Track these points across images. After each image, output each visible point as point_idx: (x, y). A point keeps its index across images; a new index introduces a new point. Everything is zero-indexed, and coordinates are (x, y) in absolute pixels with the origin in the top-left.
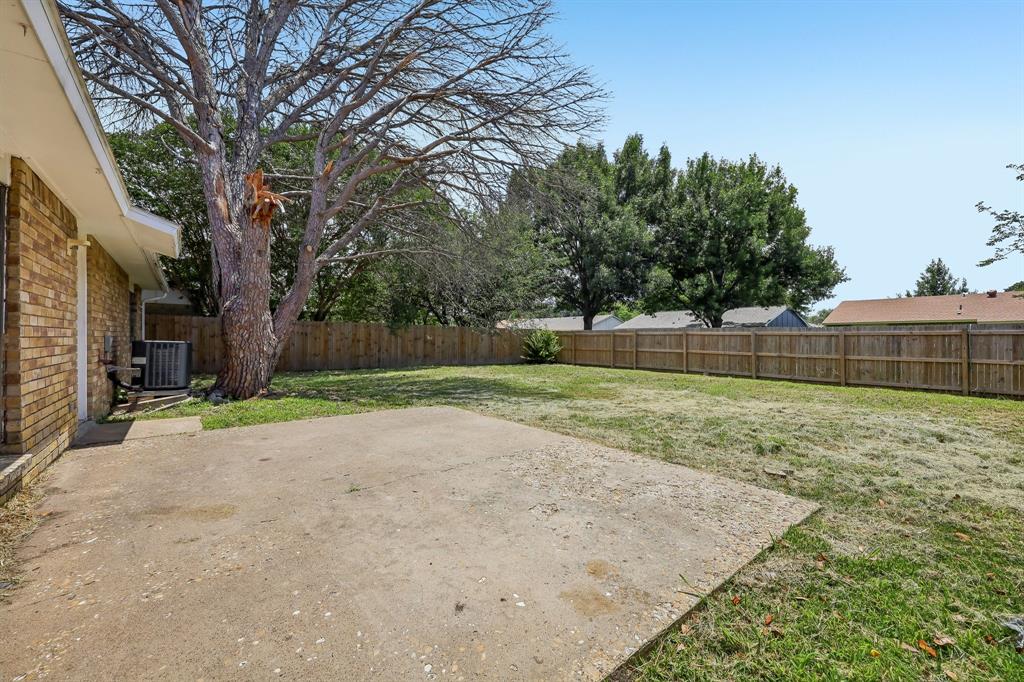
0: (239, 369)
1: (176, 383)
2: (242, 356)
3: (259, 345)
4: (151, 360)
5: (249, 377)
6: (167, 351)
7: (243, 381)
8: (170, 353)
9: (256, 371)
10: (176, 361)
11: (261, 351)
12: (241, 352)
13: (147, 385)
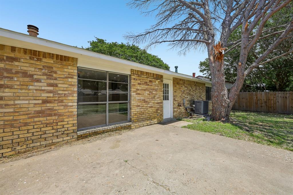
0: (215, 110)
1: (201, 113)
2: (215, 106)
3: (221, 103)
4: (196, 106)
5: (218, 114)
6: (199, 103)
7: (216, 115)
8: (200, 104)
9: (220, 112)
10: (201, 106)
11: (222, 105)
12: (215, 105)
13: (195, 112)
